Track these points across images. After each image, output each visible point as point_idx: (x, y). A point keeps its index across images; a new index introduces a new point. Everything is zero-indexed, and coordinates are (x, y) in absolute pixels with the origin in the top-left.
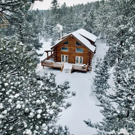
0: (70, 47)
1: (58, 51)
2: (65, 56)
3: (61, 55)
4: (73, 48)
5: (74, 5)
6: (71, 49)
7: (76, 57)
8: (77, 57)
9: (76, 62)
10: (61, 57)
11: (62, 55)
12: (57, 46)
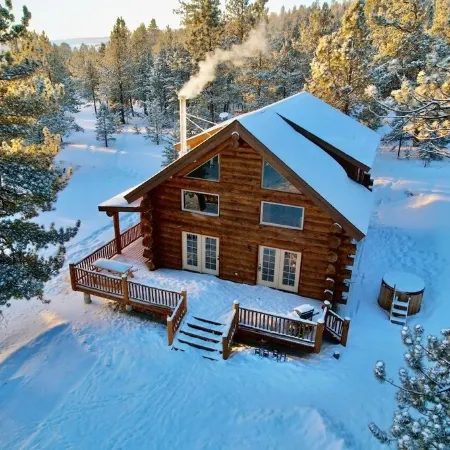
0: (227, 194)
1: (167, 213)
2: (201, 240)
3: (180, 235)
4: (245, 200)
5: (283, 8)
6: (234, 203)
7: (262, 249)
8: (266, 251)
9: (260, 274)
10: (180, 241)
11: (184, 235)
12: (160, 186)
